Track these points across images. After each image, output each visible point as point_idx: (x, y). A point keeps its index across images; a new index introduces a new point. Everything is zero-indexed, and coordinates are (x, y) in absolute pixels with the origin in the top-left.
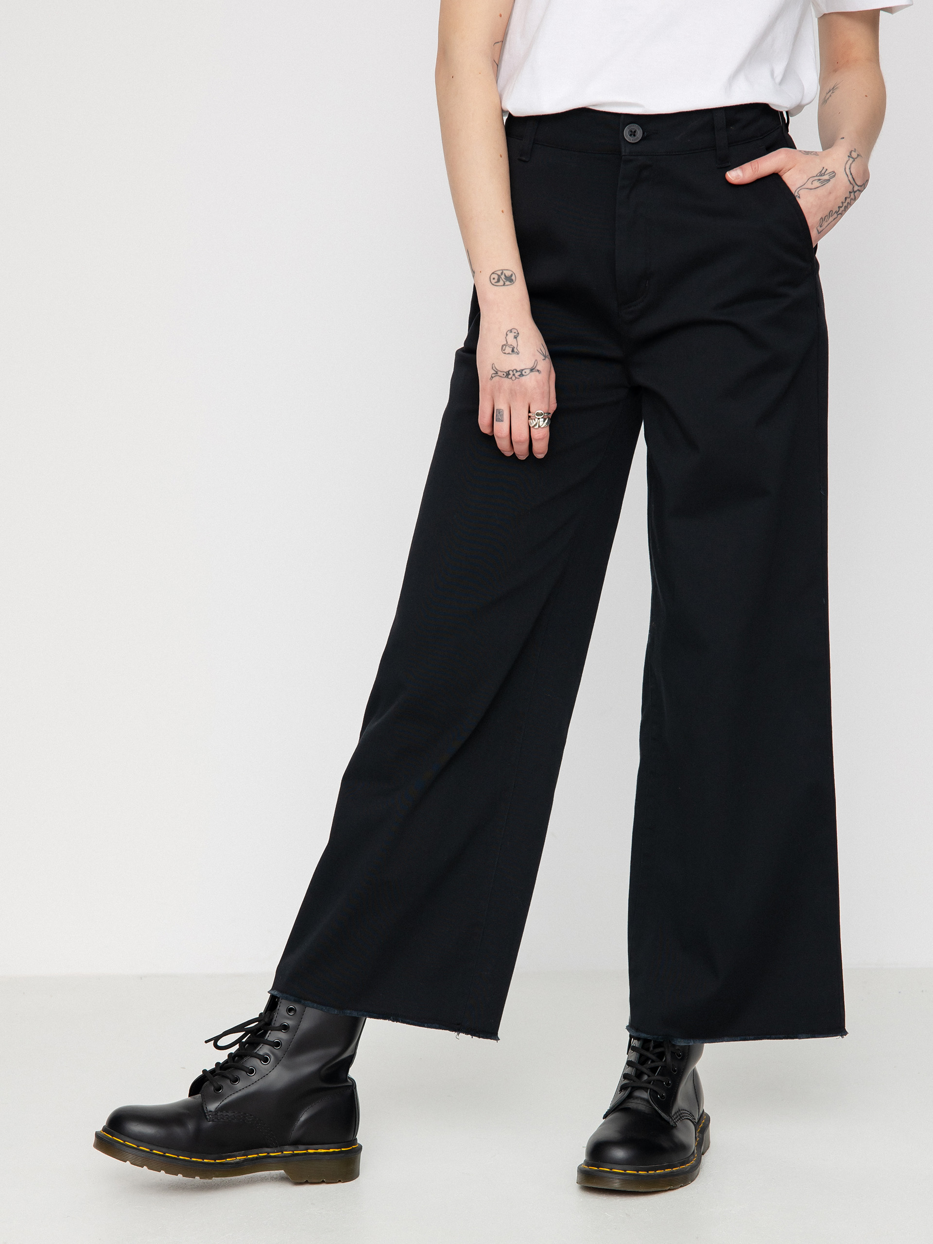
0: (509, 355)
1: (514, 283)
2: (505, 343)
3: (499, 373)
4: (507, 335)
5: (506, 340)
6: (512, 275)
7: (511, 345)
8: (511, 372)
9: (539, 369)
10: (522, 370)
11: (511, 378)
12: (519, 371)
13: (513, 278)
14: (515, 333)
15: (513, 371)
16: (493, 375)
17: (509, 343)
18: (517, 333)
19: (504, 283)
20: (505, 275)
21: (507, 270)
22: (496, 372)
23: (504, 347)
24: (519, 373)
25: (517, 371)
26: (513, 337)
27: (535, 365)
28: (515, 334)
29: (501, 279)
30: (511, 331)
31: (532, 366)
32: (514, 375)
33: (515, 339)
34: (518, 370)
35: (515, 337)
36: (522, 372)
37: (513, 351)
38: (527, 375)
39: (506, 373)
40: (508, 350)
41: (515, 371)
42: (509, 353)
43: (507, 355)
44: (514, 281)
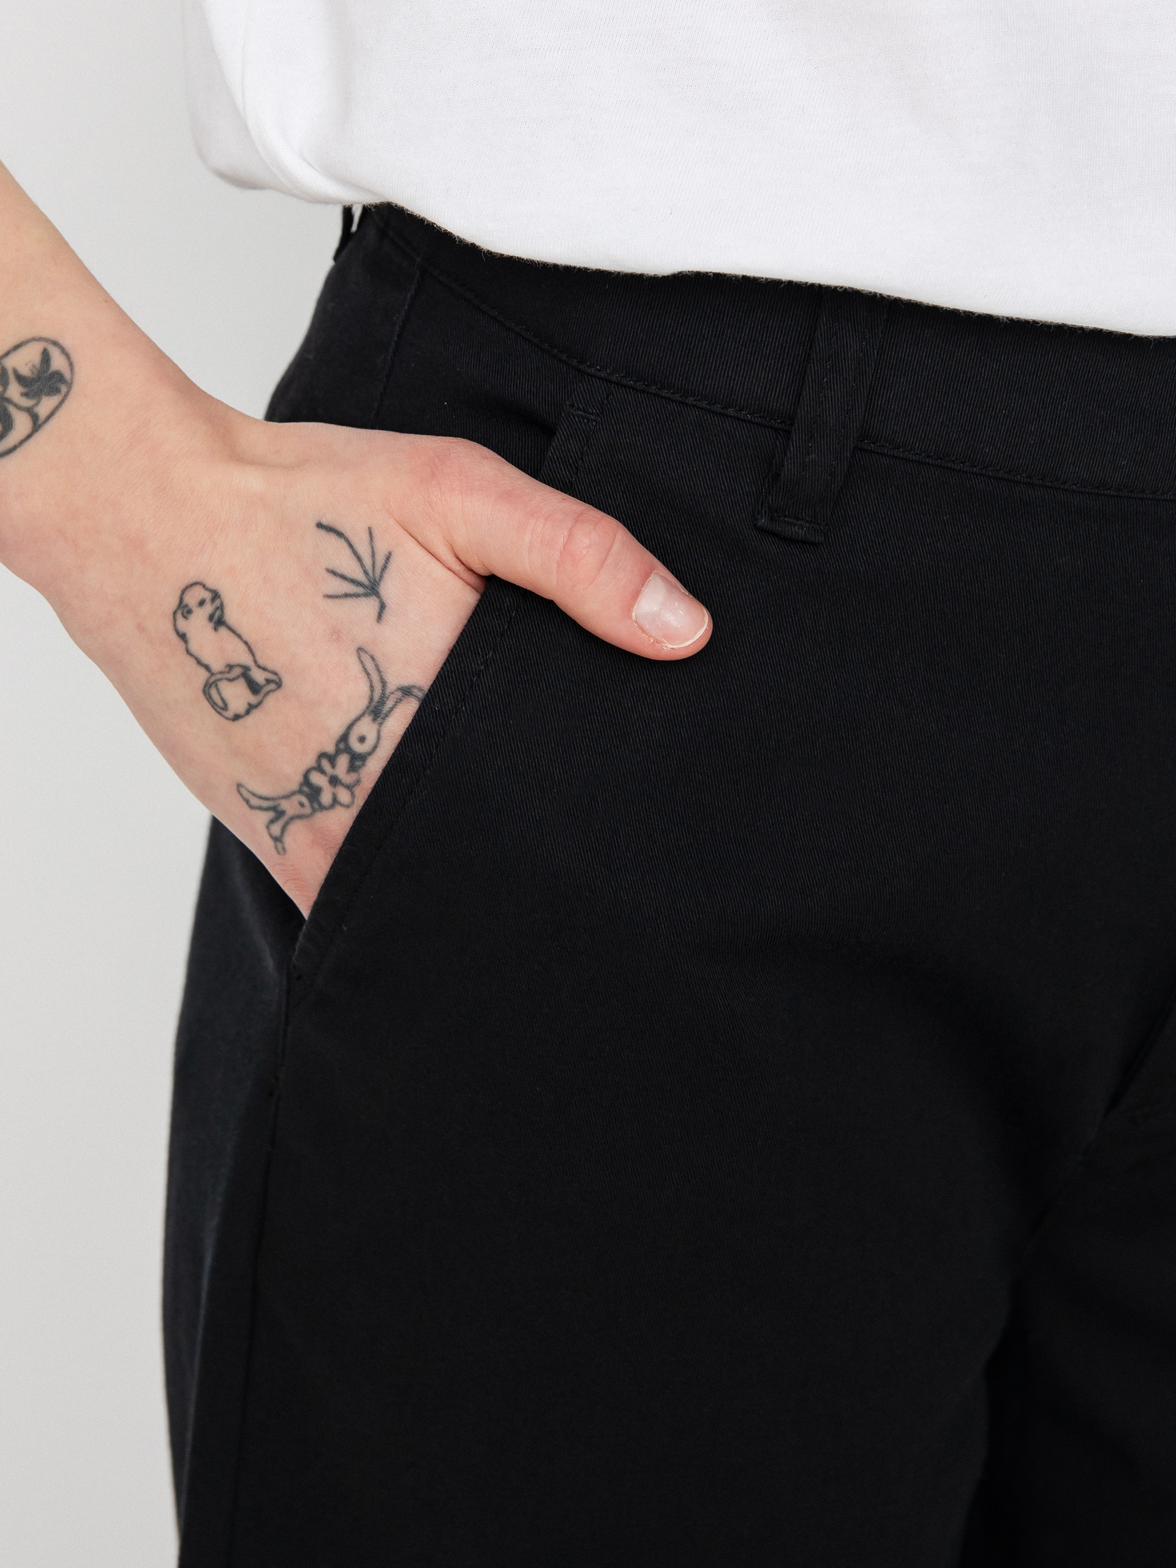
0: (256, 714)
1: (70, 386)
2: (203, 675)
3: (285, 805)
4: (183, 637)
5: (199, 662)
6: (46, 357)
7: (230, 667)
8: (317, 779)
9: (405, 683)
10: (344, 738)
11: (335, 801)
12: (338, 752)
13: (58, 362)
14: (202, 603)
15: (319, 769)
16: (276, 829)
17: (217, 665)
18: (207, 595)
19: (35, 417)
20: (20, 379)
21: (17, 347)
22: (274, 809)
23: (213, 692)
24: (343, 761)
25: (332, 759)
26: (210, 626)
27: (375, 677)
28: (208, 608)
29: (12, 410)
30: (183, 610)
31: (363, 688)
32: (334, 781)
33: (223, 631)
34: (330, 749)
35: (218, 621)
36: (348, 750)
37: (254, 687)
38: (375, 747)
39: (300, 792)
40: (236, 695)
41: (325, 764)
42: (251, 708)
43: (249, 720)
44: (67, 375)
